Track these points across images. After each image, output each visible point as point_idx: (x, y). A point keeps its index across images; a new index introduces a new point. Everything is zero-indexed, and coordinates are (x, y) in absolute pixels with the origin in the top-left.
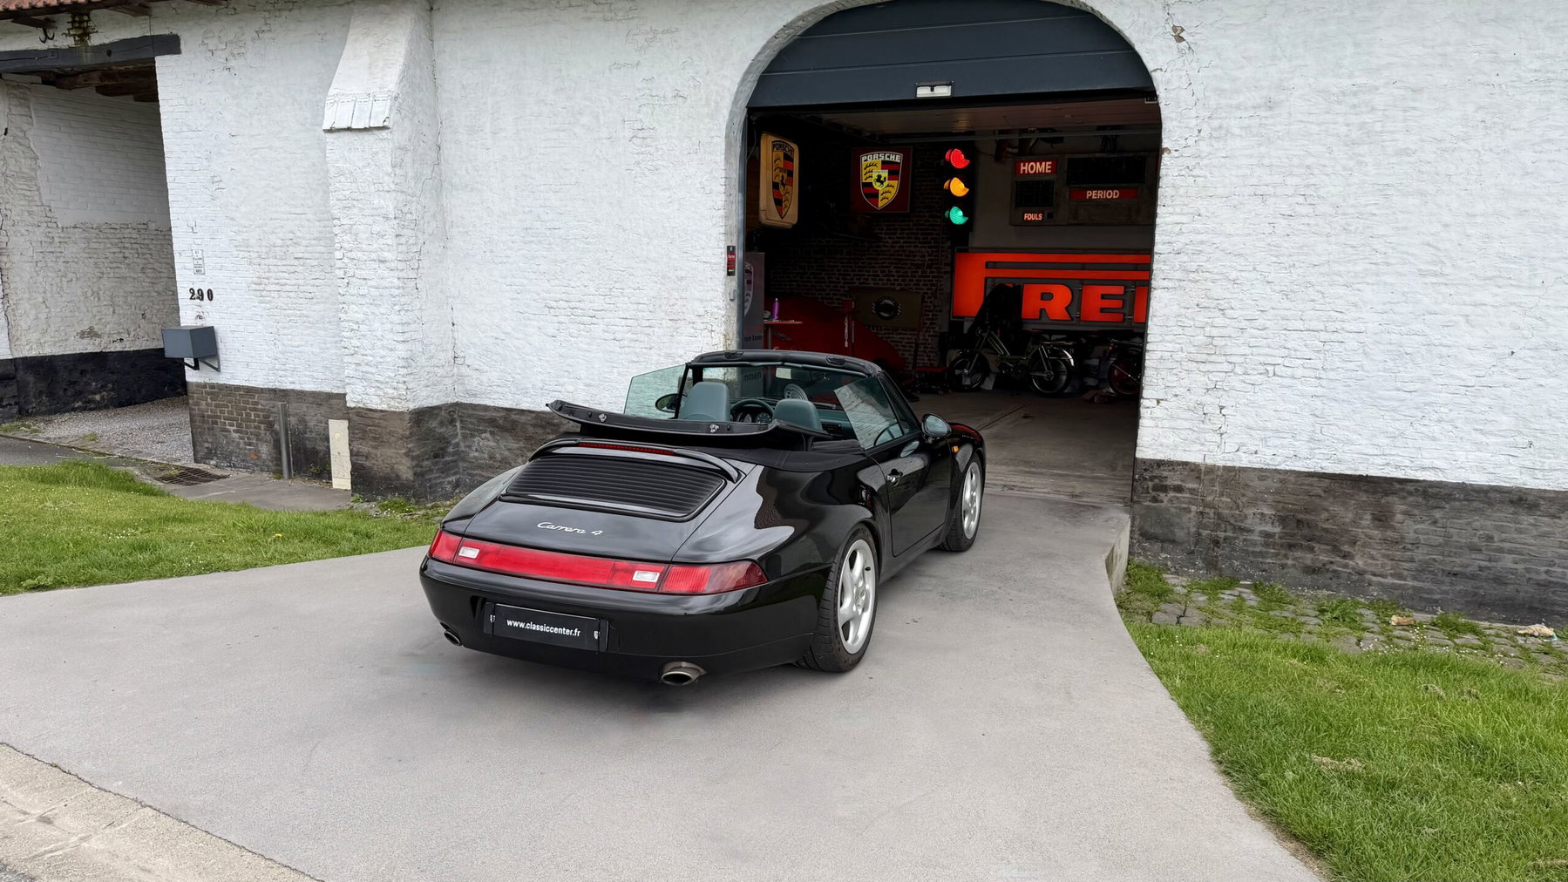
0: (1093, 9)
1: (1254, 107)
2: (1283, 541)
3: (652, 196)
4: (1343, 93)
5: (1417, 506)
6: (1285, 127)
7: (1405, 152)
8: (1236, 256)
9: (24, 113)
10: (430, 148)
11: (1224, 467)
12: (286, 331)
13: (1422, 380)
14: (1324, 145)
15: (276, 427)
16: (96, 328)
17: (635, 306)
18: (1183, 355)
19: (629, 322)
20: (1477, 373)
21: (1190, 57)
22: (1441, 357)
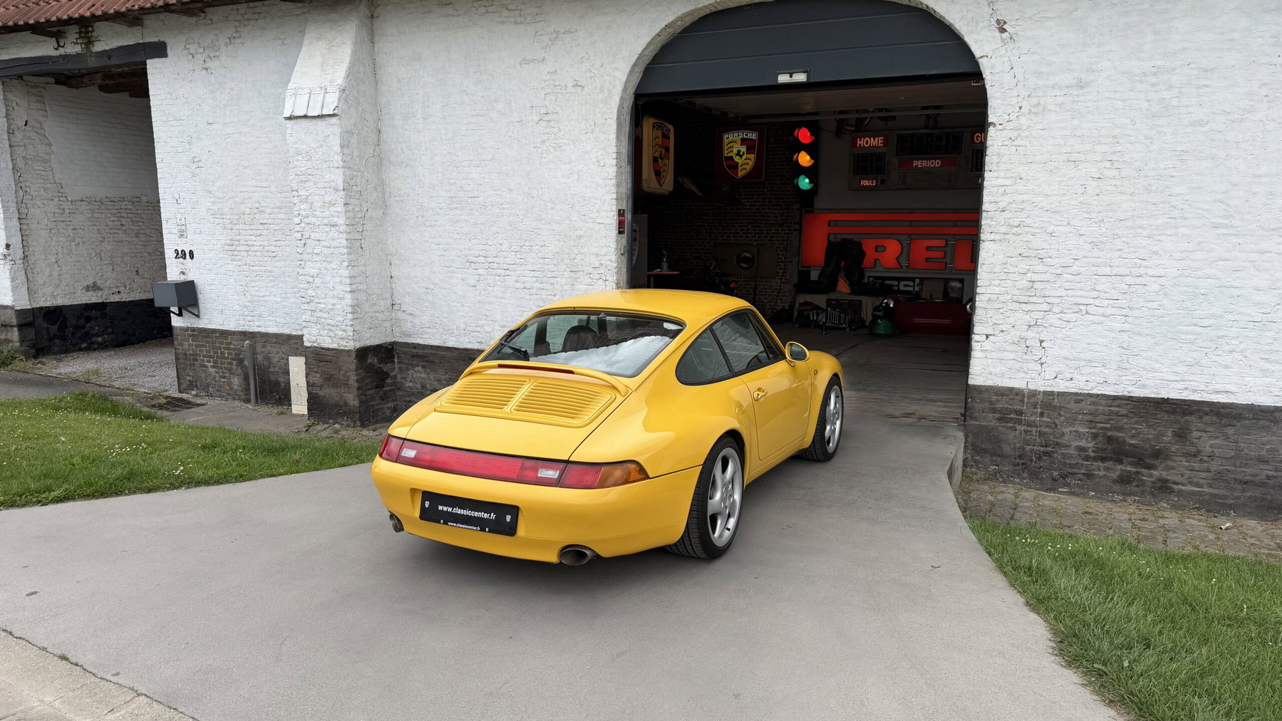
0: (927, 7)
1: (1067, 87)
2: (1096, 454)
3: (556, 169)
4: (1145, 74)
5: (1213, 424)
6: (1094, 103)
7: (1199, 123)
8: (1053, 212)
9: (39, 108)
10: (372, 132)
11: (1045, 393)
12: (253, 284)
13: (1213, 316)
14: (1128, 118)
15: (246, 363)
16: (99, 283)
17: (542, 260)
18: (1009, 297)
19: (537, 274)
20: (1263, 310)
21: (1011, 45)
22: (1232, 297)
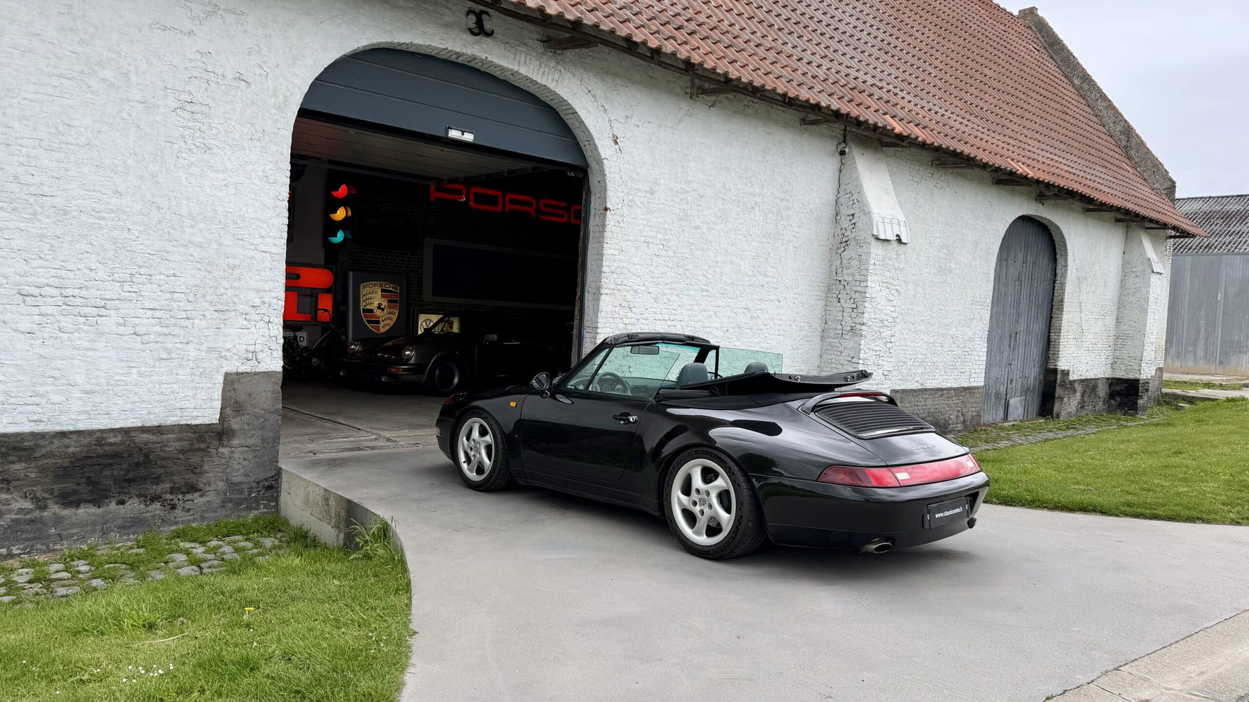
4: (678, 192)
6: (657, 205)
8: (637, 276)
14: (671, 218)
17: (168, 295)
19: (158, 314)
21: (620, 155)
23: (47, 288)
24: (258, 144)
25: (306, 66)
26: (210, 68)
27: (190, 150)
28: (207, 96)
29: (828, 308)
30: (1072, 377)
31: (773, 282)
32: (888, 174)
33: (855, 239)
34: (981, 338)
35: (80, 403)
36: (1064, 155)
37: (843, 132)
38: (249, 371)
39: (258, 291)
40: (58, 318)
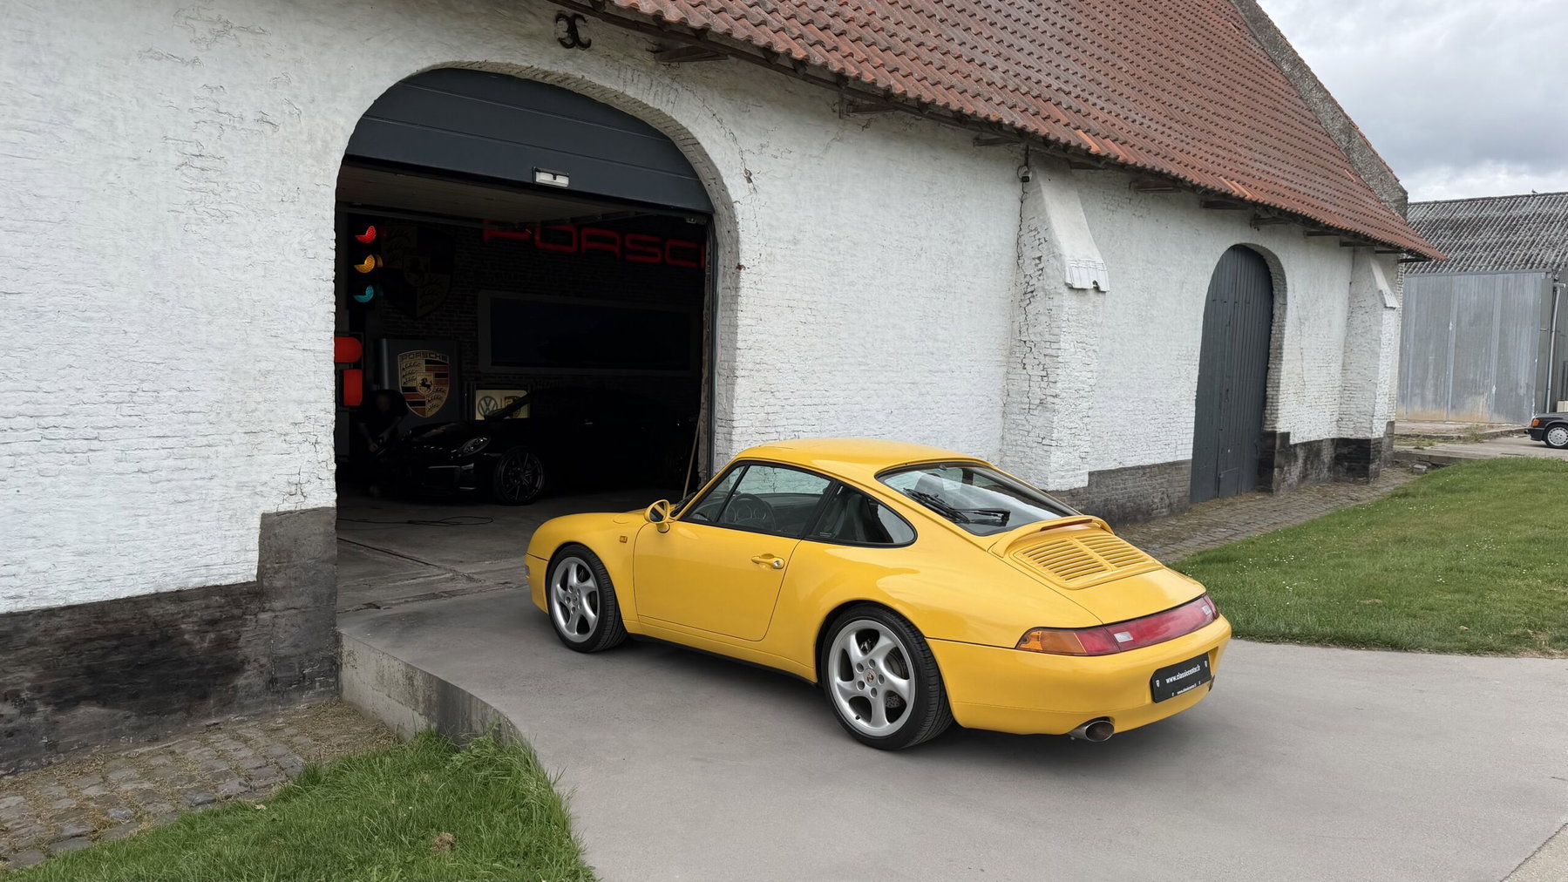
23: (19, 418)
24: (292, 207)
25: (350, 99)
26: (223, 108)
27: (202, 220)
28: (221, 146)
29: (1011, 376)
30: (1292, 441)
31: (945, 348)
32: (1079, 203)
33: (1044, 289)
34: (1188, 400)
35: (73, 569)
36: (1279, 165)
37: (1024, 152)
38: (293, 509)
39: (300, 403)
40: (36, 458)
